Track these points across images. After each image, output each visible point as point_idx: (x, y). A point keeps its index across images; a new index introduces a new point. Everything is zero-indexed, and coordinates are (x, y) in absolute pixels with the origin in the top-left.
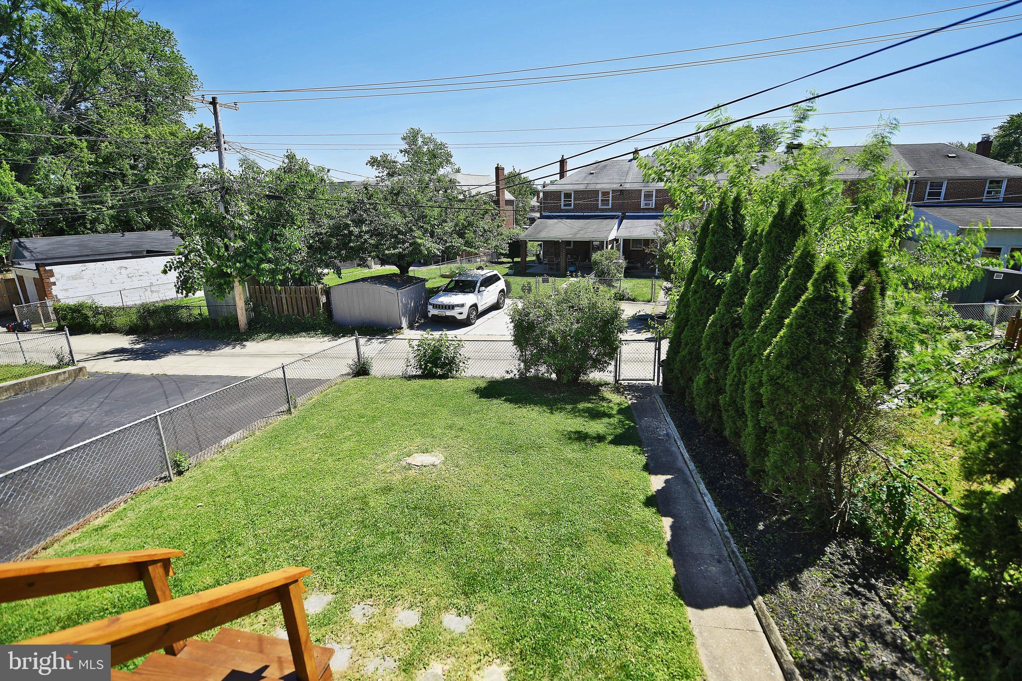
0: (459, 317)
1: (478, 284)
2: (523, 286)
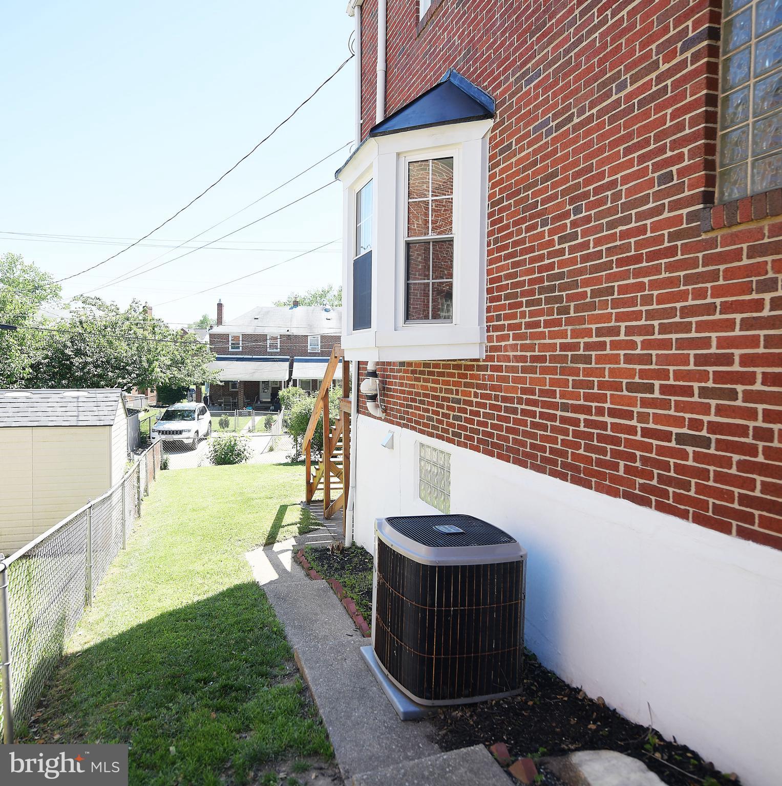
1: (196, 414)
2: (221, 420)
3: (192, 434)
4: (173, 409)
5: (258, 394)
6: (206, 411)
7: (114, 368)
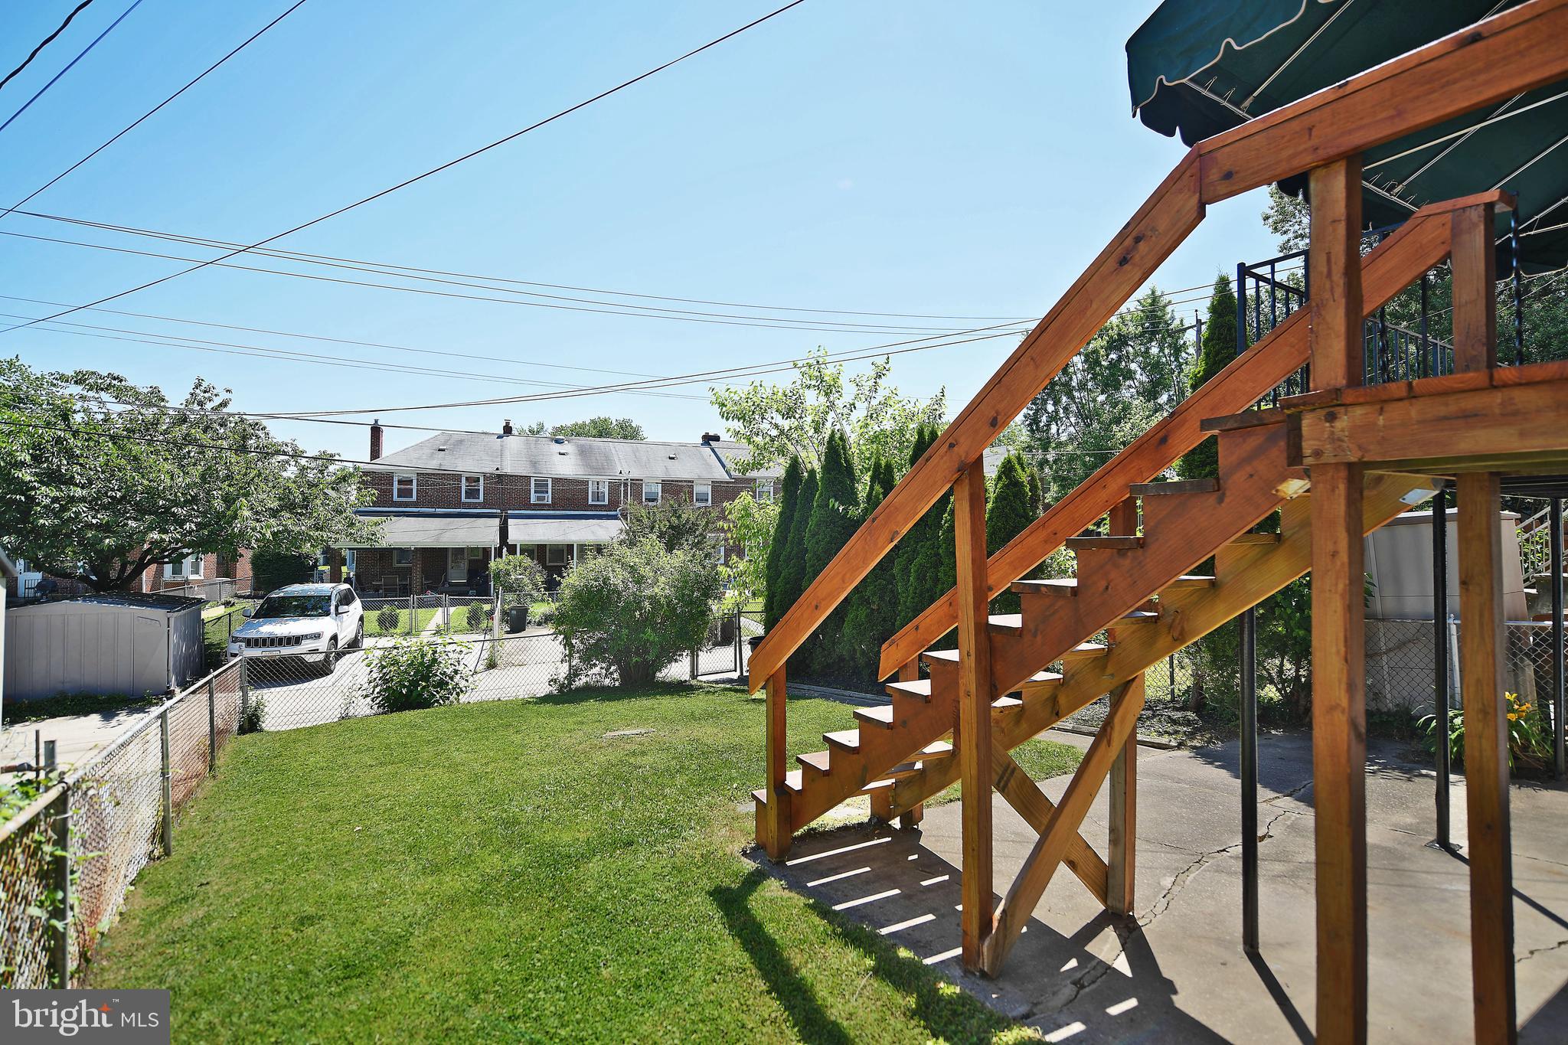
0: (310, 659)
1: (334, 603)
2: (383, 614)
3: (323, 644)
4: (282, 595)
5: (445, 570)
6: (353, 599)
7: (141, 511)
